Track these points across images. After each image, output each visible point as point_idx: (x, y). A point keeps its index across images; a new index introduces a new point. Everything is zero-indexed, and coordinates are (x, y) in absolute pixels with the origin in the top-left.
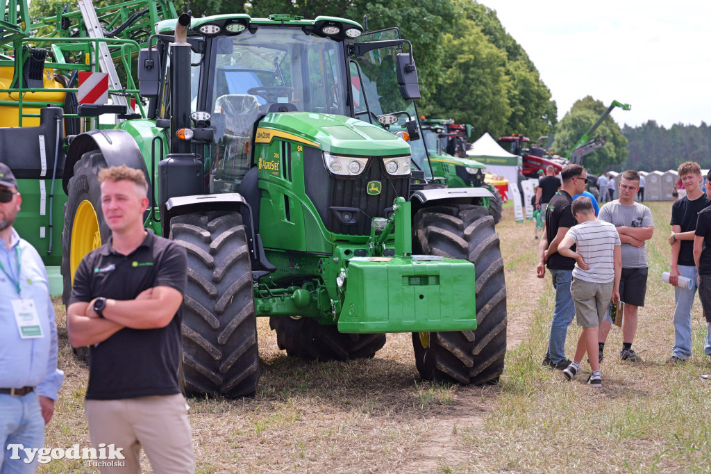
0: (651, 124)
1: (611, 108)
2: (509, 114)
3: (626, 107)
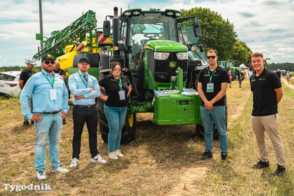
0: (273, 63)
1: (267, 59)
2: (247, 61)
3: (269, 59)
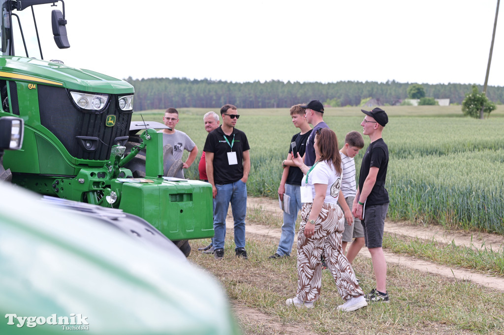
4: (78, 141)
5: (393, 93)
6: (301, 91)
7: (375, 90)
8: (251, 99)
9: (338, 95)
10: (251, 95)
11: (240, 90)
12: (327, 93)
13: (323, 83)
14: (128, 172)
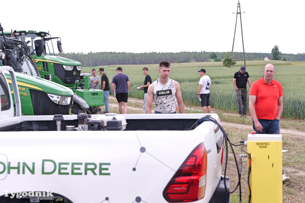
4: (65, 79)
5: (204, 56)
6: (164, 56)
7: (196, 55)
8: (143, 60)
9: (180, 58)
10: (143, 59)
11: (138, 57)
12: (176, 57)
13: (174, 53)
14: (80, 88)
